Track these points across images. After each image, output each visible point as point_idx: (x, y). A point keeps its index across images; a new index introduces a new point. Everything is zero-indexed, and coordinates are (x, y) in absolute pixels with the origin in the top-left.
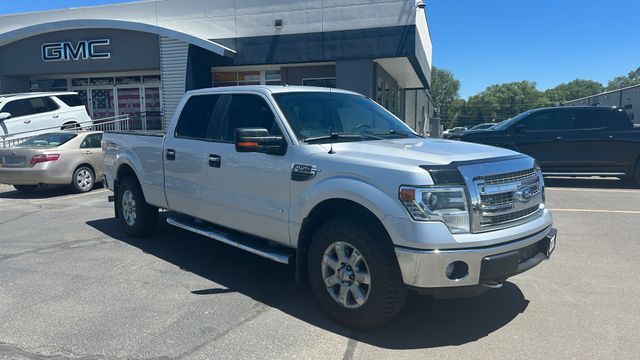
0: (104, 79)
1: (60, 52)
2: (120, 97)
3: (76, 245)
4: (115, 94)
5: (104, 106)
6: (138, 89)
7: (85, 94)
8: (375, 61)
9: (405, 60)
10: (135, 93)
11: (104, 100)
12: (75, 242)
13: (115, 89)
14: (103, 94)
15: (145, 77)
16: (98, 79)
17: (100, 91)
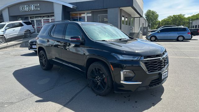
0: (39, 16)
1: (25, 8)
2: (44, 22)
3: (13, 67)
4: (42, 21)
5: (39, 25)
6: (49, 19)
7: (34, 21)
8: (121, 8)
9: (130, 8)
10: (48, 21)
11: (39, 23)
12: (13, 66)
13: (42, 19)
14: (39, 21)
15: (51, 16)
16: (37, 17)
17: (38, 20)
